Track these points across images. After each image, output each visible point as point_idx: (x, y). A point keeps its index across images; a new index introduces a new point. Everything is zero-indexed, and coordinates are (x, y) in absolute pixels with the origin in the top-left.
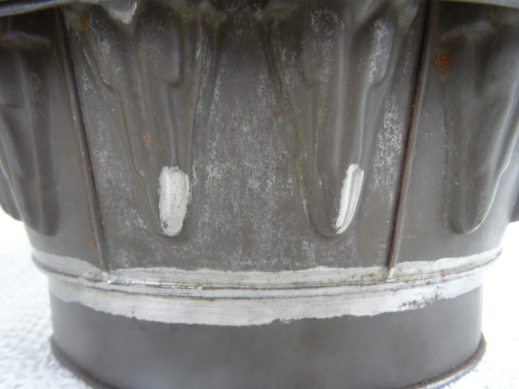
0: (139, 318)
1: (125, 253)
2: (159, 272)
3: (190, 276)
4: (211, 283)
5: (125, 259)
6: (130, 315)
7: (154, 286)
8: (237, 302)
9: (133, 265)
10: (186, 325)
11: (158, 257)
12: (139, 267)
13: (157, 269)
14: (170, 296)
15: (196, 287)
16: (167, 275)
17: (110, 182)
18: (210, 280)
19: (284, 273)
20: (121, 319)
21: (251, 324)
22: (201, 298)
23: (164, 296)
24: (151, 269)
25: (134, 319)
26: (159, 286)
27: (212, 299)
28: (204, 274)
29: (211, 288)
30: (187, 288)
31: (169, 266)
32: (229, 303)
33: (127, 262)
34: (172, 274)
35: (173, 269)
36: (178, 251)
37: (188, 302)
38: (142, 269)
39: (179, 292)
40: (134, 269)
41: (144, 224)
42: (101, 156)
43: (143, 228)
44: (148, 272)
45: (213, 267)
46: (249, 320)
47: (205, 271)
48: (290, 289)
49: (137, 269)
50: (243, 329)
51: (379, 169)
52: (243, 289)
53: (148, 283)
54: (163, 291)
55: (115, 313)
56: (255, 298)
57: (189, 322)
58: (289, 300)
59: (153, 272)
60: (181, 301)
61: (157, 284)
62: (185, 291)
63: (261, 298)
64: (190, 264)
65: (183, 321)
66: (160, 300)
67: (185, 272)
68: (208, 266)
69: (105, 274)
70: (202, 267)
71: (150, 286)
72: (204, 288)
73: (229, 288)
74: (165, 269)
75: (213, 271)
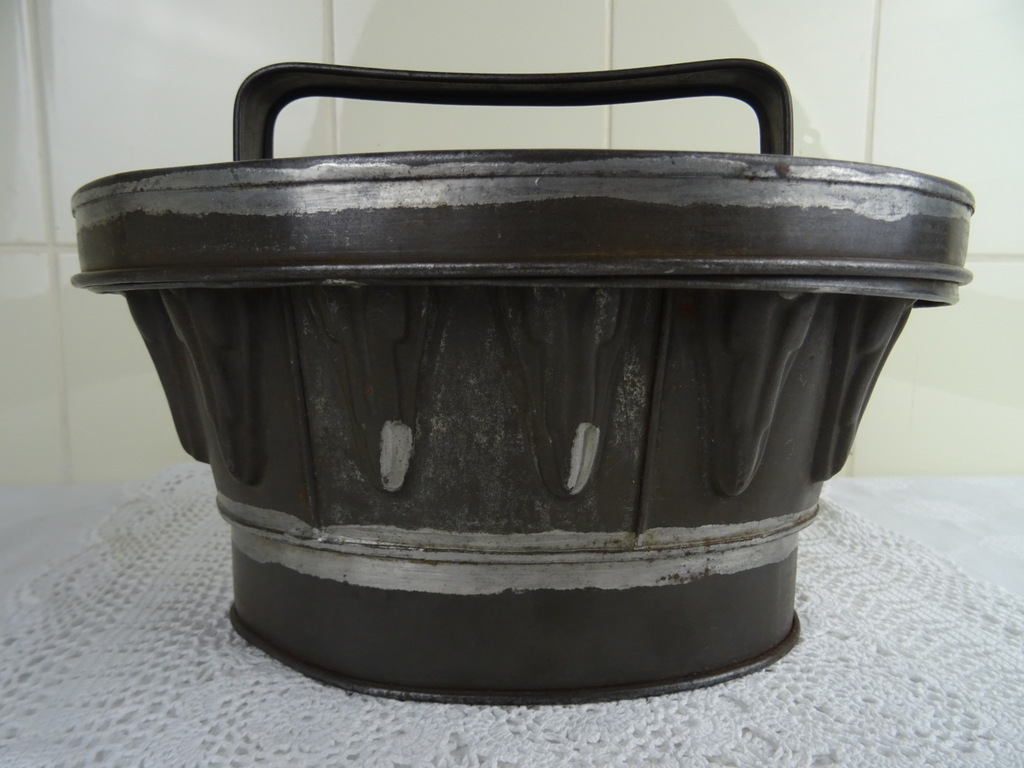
0: (351, 583)
1: (339, 508)
2: (376, 530)
3: (411, 536)
4: (433, 545)
5: (339, 515)
6: (341, 579)
7: (371, 546)
8: (463, 567)
9: (348, 522)
10: (404, 592)
11: (376, 514)
12: (354, 524)
13: (375, 527)
14: (389, 558)
15: (418, 548)
16: (385, 534)
17: (326, 429)
18: (433, 541)
19: (516, 536)
20: (330, 584)
21: (478, 593)
22: (423, 561)
23: (381, 558)
24: (367, 527)
25: (346, 584)
26: (376, 546)
27: (435, 563)
28: (425, 534)
29: (433, 550)
30: (406, 549)
31: (387, 524)
32: (454, 567)
33: (340, 519)
34: (392, 533)
35: (393, 528)
36: (398, 507)
37: (408, 565)
38: (358, 526)
39: (398, 553)
40: (349, 526)
41: (362, 477)
42: (319, 403)
43: (360, 481)
44: (364, 530)
45: (436, 527)
46: (477, 589)
47: (427, 530)
48: (522, 554)
49: (352, 526)
50: (469, 597)
51: (620, 424)
52: (469, 552)
53: (363, 542)
54: (380, 552)
55: (322, 577)
56: (483, 563)
57: (409, 589)
58: (523, 567)
59: (370, 530)
60: (400, 563)
61: (374, 543)
62: (404, 552)
63: (490, 564)
64: (411, 522)
65: (401, 588)
66: (377, 562)
67: (405, 531)
68: (430, 526)
69: (316, 531)
70: (425, 526)
71: (366, 545)
72: (426, 550)
73: (453, 551)
74: (383, 527)
75: (436, 531)
